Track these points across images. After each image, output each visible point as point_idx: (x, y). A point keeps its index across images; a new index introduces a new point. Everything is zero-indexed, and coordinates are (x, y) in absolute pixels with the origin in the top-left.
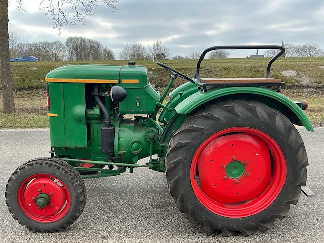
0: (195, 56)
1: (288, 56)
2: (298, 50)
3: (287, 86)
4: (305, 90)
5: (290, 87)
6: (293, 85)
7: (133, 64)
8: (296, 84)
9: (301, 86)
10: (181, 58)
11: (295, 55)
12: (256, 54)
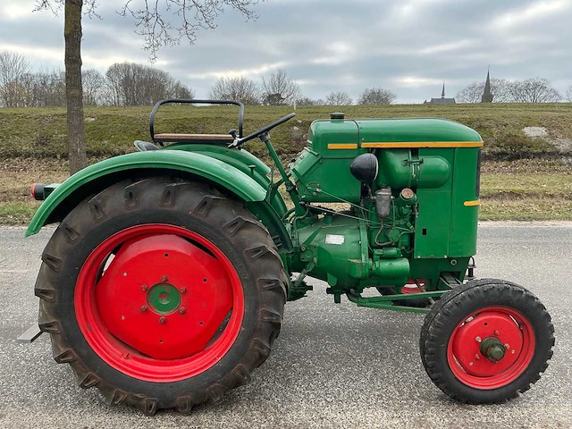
0: (336, 99)
1: (498, 100)
2: (515, 89)
3: (534, 154)
4: (564, 160)
5: (539, 155)
6: (544, 152)
7: (341, 117)
8: (548, 150)
9: (557, 154)
10: (311, 103)
11: (510, 99)
12: (440, 97)
